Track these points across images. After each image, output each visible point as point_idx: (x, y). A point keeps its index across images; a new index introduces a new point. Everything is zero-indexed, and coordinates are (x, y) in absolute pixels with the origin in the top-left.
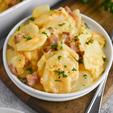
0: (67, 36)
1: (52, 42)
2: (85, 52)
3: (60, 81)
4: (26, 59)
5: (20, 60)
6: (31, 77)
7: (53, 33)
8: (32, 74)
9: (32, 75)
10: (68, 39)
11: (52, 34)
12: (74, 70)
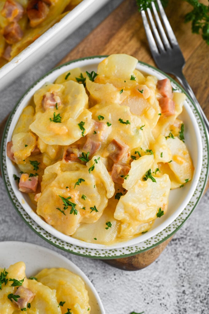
0: (117, 150)
1: (87, 146)
2: (127, 192)
3: (64, 214)
4: (36, 147)
5: (26, 146)
6: (27, 182)
7: (98, 132)
8: (31, 178)
9: (30, 180)
10: (114, 156)
11: (95, 133)
12: (94, 209)
